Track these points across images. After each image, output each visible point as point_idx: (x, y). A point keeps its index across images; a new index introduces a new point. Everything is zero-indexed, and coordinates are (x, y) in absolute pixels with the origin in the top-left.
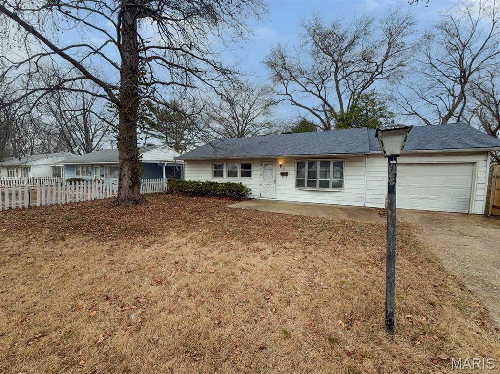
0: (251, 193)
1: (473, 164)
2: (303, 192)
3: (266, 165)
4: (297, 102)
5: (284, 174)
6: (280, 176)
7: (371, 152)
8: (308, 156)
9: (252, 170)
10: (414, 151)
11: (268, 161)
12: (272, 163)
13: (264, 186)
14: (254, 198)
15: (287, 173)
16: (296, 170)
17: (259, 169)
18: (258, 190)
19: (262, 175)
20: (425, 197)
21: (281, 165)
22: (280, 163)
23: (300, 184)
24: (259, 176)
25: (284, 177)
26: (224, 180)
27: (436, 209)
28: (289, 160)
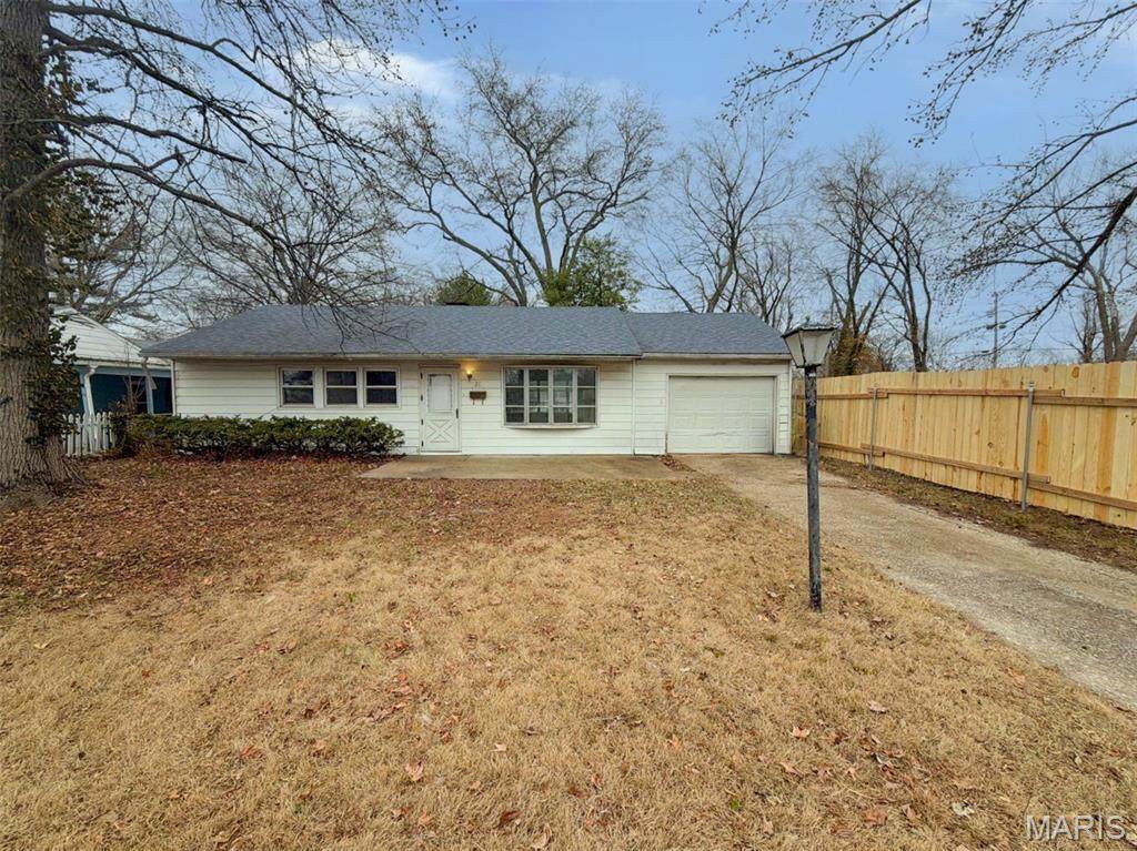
0: (401, 443)
1: (774, 377)
2: (518, 434)
3: (434, 375)
4: (456, 234)
5: (478, 396)
6: (470, 402)
7: (645, 355)
8: (533, 357)
9: (398, 386)
10: (704, 356)
11: (439, 367)
12: (448, 371)
13: (430, 423)
14: (404, 455)
15: (484, 393)
16: (504, 386)
17: (415, 383)
18: (416, 434)
19: (425, 398)
20: (720, 430)
21: (470, 376)
22: (469, 372)
23: (513, 417)
24: (417, 400)
25: (478, 402)
26: (320, 411)
27: (737, 451)
28: (490, 365)
